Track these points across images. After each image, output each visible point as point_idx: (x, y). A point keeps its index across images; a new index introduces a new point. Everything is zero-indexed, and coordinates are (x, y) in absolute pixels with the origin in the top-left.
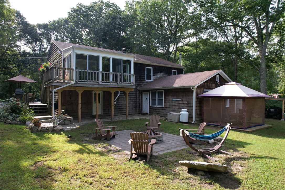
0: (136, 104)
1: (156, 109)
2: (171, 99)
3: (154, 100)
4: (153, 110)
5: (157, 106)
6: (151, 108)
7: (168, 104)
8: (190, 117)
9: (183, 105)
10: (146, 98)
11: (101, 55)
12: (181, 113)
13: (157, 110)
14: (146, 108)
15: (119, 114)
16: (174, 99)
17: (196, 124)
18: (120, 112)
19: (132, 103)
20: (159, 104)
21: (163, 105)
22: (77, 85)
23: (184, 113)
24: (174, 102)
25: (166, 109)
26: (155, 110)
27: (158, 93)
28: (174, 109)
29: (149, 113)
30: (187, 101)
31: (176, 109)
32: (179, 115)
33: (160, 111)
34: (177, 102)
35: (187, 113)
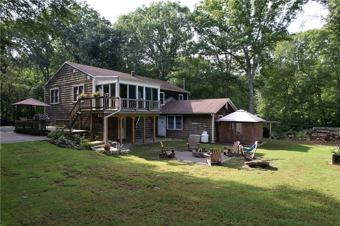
0: (152, 127)
2: (190, 123)
3: (171, 124)
4: (169, 133)
5: (175, 129)
6: (168, 131)
7: (187, 127)
8: (210, 138)
9: (202, 128)
10: (162, 122)
11: (137, 84)
12: (202, 135)
13: (175, 133)
14: (162, 131)
15: (139, 137)
16: (193, 123)
17: (214, 143)
18: (140, 135)
19: (149, 126)
20: (177, 127)
21: (181, 128)
22: (122, 112)
23: (205, 134)
24: (193, 125)
25: (185, 131)
26: (173, 133)
27: (177, 117)
28: (193, 132)
29: (165, 136)
30: (207, 125)
31: (195, 132)
32: (201, 137)
33: (179, 133)
34: (196, 126)
35: (208, 135)
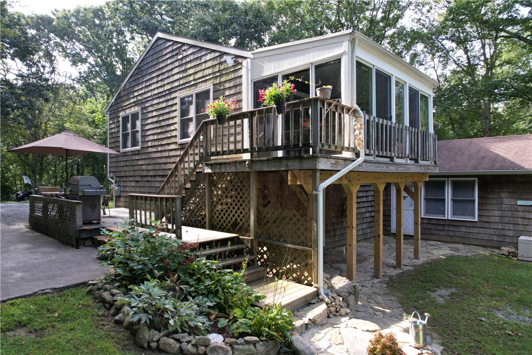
1: (444, 225)
4: (430, 229)
5: (449, 215)
6: (423, 221)
7: (497, 213)
10: (404, 197)
11: (394, 73)
13: (451, 229)
16: (520, 202)
20: (454, 212)
21: (474, 216)
22: (368, 165)
24: (520, 209)
26: (441, 228)
27: (456, 184)
28: (520, 228)
